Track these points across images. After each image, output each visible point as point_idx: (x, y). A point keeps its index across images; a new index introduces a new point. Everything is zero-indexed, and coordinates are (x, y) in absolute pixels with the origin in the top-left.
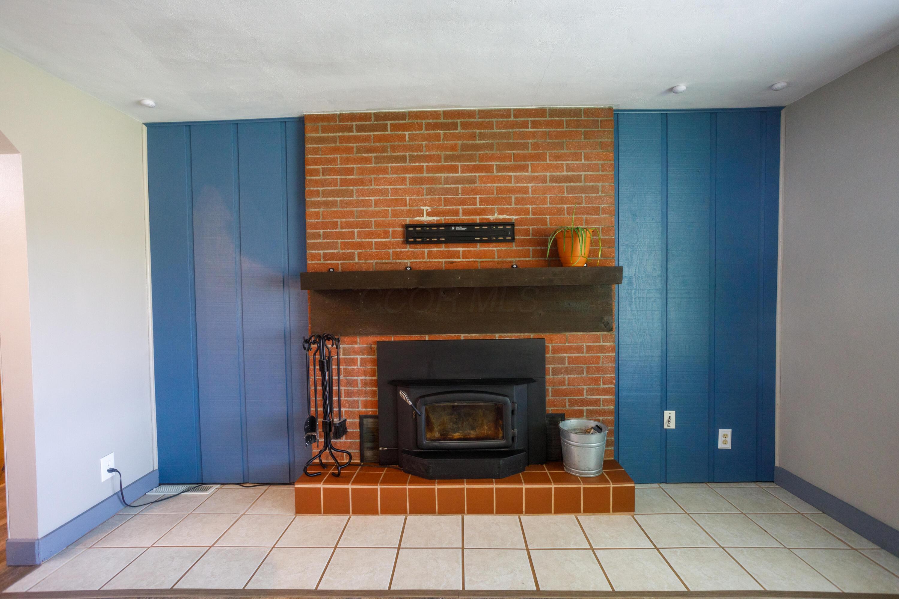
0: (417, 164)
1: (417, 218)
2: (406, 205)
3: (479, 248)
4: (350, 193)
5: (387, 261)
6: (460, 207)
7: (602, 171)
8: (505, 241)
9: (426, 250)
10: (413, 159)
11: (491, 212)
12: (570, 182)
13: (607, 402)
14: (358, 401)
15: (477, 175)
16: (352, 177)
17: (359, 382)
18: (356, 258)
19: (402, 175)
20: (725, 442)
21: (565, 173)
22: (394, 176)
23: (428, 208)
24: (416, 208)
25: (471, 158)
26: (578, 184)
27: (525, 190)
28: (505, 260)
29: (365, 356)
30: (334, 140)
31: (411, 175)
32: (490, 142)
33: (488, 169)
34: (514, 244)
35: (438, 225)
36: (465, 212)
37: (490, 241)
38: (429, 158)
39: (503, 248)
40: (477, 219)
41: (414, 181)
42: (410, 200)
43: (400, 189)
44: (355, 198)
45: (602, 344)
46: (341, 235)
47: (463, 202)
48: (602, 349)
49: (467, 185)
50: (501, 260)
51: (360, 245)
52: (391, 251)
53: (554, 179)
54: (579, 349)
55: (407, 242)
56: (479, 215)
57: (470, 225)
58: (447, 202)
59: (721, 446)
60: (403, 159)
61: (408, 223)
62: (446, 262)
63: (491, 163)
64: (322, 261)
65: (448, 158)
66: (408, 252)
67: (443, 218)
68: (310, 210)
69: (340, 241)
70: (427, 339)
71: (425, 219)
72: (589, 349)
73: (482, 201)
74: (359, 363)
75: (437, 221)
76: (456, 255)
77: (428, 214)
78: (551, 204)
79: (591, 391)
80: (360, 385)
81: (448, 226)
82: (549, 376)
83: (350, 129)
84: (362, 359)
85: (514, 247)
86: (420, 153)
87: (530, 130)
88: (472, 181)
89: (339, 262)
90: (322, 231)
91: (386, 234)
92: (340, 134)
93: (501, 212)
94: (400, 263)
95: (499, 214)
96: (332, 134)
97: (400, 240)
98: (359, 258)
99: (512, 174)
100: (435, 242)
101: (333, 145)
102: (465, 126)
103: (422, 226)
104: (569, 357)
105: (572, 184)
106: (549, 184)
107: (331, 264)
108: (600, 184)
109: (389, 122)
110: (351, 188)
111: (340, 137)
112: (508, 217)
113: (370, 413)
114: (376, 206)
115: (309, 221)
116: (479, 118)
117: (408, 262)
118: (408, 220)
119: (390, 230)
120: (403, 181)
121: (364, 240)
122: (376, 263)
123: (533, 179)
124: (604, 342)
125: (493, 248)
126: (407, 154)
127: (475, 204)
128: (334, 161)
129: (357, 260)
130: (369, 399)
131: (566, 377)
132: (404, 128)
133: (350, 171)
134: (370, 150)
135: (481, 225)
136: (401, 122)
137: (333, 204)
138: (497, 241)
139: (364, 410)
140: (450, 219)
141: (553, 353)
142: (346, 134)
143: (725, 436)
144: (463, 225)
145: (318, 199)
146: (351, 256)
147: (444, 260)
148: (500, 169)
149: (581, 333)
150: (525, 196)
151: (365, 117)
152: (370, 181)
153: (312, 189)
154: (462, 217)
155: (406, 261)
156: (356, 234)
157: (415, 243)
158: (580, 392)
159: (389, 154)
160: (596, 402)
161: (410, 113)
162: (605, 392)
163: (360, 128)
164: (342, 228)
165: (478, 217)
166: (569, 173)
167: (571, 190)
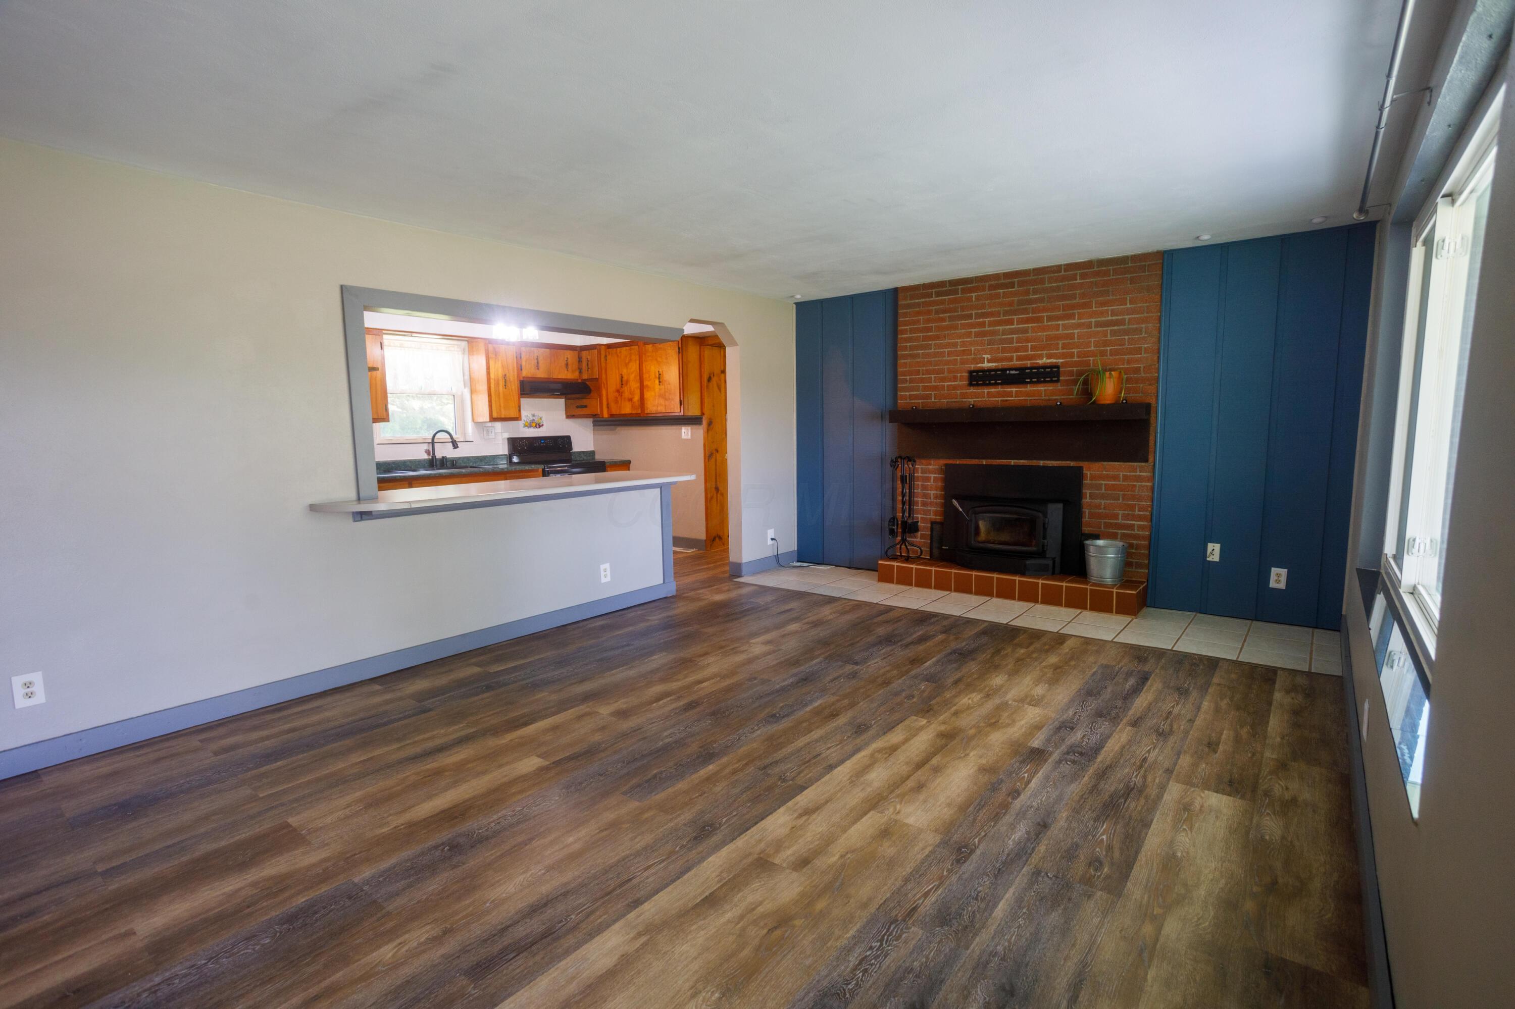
0: (981, 320)
1: (980, 365)
2: (971, 355)
3: (1029, 388)
4: (928, 347)
5: (955, 400)
6: (1015, 354)
7: (1147, 313)
8: (1052, 381)
9: (986, 391)
10: (978, 316)
11: (1040, 357)
12: (1114, 326)
13: (1141, 528)
14: (930, 510)
15: (1030, 325)
16: (931, 334)
17: (932, 495)
18: (933, 398)
19: (969, 330)
20: (1278, 581)
21: (1110, 318)
22: (963, 331)
23: (989, 356)
24: (979, 356)
25: (1025, 311)
26: (1122, 327)
27: (1071, 336)
28: (1050, 398)
29: (937, 475)
30: (918, 305)
31: (975, 330)
32: (1042, 296)
33: (1038, 320)
34: (1059, 384)
35: (996, 370)
36: (1019, 358)
37: (1039, 382)
38: (991, 314)
39: (1050, 387)
40: (1028, 363)
41: (978, 334)
42: (975, 350)
43: (967, 341)
44: (933, 350)
45: (1138, 473)
46: (922, 380)
47: (1017, 350)
48: (1139, 479)
49: (1021, 335)
50: (1047, 398)
51: (936, 388)
52: (958, 392)
53: (1098, 325)
54: (1116, 478)
55: (971, 384)
56: (1029, 360)
57: (1022, 369)
58: (1004, 350)
59: (1272, 584)
60: (970, 317)
61: (972, 369)
62: (1001, 400)
63: (1042, 314)
64: (908, 401)
65: (1006, 313)
66: (972, 392)
67: (1000, 364)
68: (901, 361)
69: (921, 385)
70: (984, 463)
71: (986, 365)
72: (1126, 478)
73: (1033, 348)
74: (932, 480)
75: (995, 366)
76: (1010, 394)
77: (989, 361)
78: (1095, 347)
79: (1126, 517)
80: (932, 498)
81: (1004, 370)
82: (1086, 500)
83: (930, 295)
84: (934, 477)
85: (1059, 386)
86: (983, 311)
87: (1078, 281)
88: (1025, 331)
89: (920, 401)
90: (908, 377)
91: (955, 379)
92: (923, 300)
93: (1049, 356)
94: (966, 402)
95: (1047, 358)
96: (917, 301)
97: (966, 383)
98: (935, 398)
99: (1060, 322)
100: (993, 384)
101: (918, 309)
102: (1021, 284)
103: (983, 371)
104: (1105, 485)
105: (1116, 328)
106: (1093, 329)
107: (914, 403)
108: (1143, 326)
109: (960, 287)
110: (930, 342)
111: (923, 302)
112: (1055, 361)
113: (939, 521)
114: (948, 357)
115: (900, 370)
116: (1033, 276)
117: (972, 400)
118: (972, 367)
119: (959, 375)
120: (969, 335)
121: (938, 384)
122: (947, 402)
123: (1079, 326)
124: (1140, 472)
125: (1041, 388)
126: (973, 312)
127: (1027, 351)
128: (918, 322)
129: (933, 400)
130: (939, 509)
131: (1103, 502)
132: (971, 290)
133: (929, 329)
134: (945, 311)
135: (1031, 368)
136: (970, 286)
137: (917, 356)
138: (1045, 382)
139: (934, 517)
140: (1006, 364)
141: (1091, 480)
142: (928, 300)
143: (1279, 575)
144: (1016, 369)
145: (906, 352)
146: (929, 397)
147: (1000, 399)
148: (1050, 319)
149: (1119, 463)
150: (1071, 341)
151: (941, 284)
152: (945, 336)
153: (902, 345)
154: (1016, 363)
155: (970, 400)
156: (933, 379)
157: (978, 385)
158: (1116, 516)
159: (959, 313)
160: (1131, 527)
161: (976, 277)
162: (1140, 518)
163: (938, 294)
164: (923, 374)
165: (1029, 362)
166: (1114, 318)
167: (1114, 333)
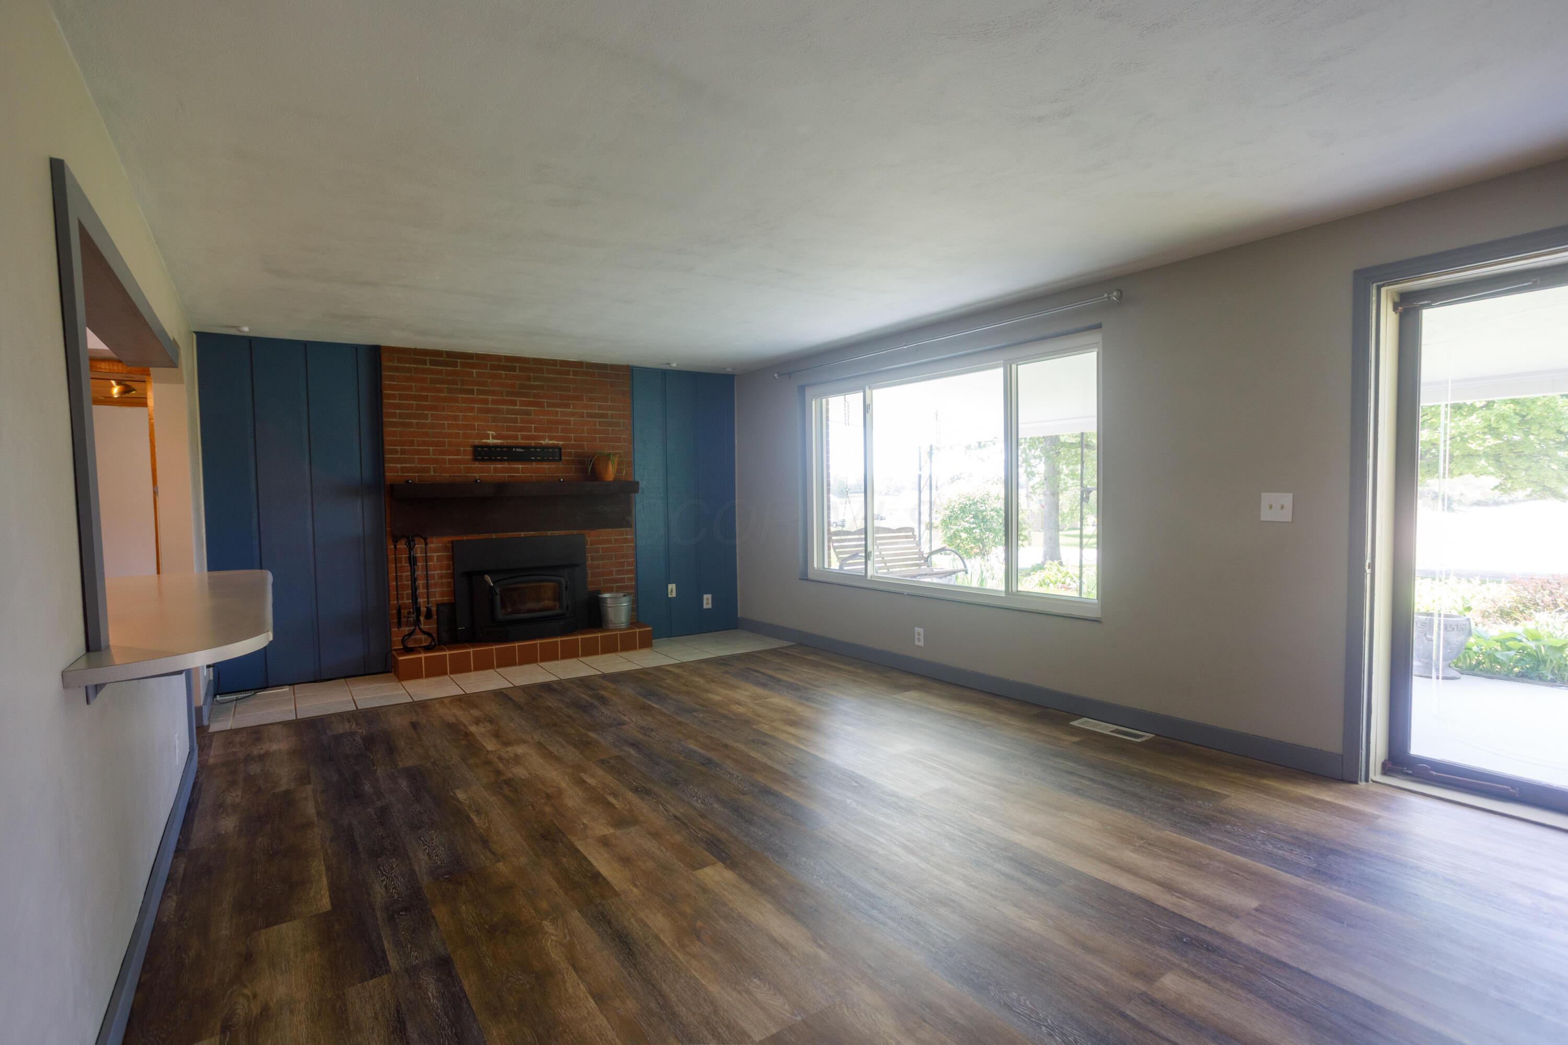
0: (483, 397)
1: (485, 441)
2: (475, 430)
3: (534, 465)
4: (425, 417)
5: (459, 475)
6: (519, 433)
7: (623, 411)
8: (554, 460)
9: (492, 466)
10: (480, 392)
11: (543, 438)
12: (601, 418)
13: (630, 579)
14: (435, 592)
15: (532, 408)
16: (427, 403)
17: (436, 576)
18: (432, 471)
19: (471, 405)
20: (707, 604)
21: (597, 411)
22: (465, 405)
23: (493, 433)
24: (483, 432)
25: (526, 395)
26: (605, 420)
27: (568, 422)
28: (554, 475)
29: (441, 554)
30: (409, 370)
31: (478, 406)
32: (542, 383)
33: (539, 404)
34: (561, 463)
35: (501, 447)
36: (523, 438)
37: (542, 460)
38: (493, 393)
39: (553, 466)
40: (533, 443)
41: (481, 410)
42: (478, 425)
43: (469, 416)
44: (429, 421)
45: (625, 537)
46: (418, 452)
47: (521, 430)
48: (626, 541)
49: (525, 417)
50: (551, 475)
51: (435, 461)
52: (462, 466)
53: (589, 415)
54: (609, 541)
55: (475, 459)
56: (533, 439)
57: (527, 448)
58: (509, 429)
59: (705, 606)
60: (471, 392)
61: (477, 444)
62: (508, 476)
63: (542, 400)
64: (400, 474)
65: (508, 394)
66: (477, 467)
67: (505, 441)
68: (388, 429)
69: (416, 457)
70: (494, 537)
71: (491, 441)
72: (616, 541)
73: (536, 430)
74: (435, 560)
75: (501, 443)
76: (517, 470)
77: (494, 438)
78: (587, 433)
79: (619, 572)
80: (436, 578)
81: (510, 448)
82: (589, 562)
83: (424, 363)
84: (438, 556)
85: (561, 465)
86: (485, 388)
87: (571, 377)
88: (528, 413)
89: (416, 474)
90: (399, 448)
91: (458, 453)
92: (415, 366)
93: (551, 438)
94: (470, 476)
95: (549, 440)
96: (407, 365)
97: (469, 457)
98: (435, 472)
99: (559, 409)
100: (499, 460)
101: (408, 375)
102: (522, 369)
103: (488, 446)
104: (602, 548)
105: (602, 420)
106: (585, 419)
107: (408, 476)
108: (621, 421)
109: (459, 360)
110: (426, 412)
111: (415, 368)
112: (556, 442)
113: (446, 602)
114: (449, 429)
115: (387, 438)
116: (533, 364)
117: (477, 475)
118: (476, 442)
119: (462, 449)
120: (472, 410)
121: (438, 457)
122: (450, 476)
123: (573, 414)
124: (626, 535)
125: (545, 466)
126: (475, 388)
127: (531, 431)
128: (410, 388)
129: (432, 473)
130: (445, 589)
131: (601, 562)
132: (473, 366)
133: (425, 398)
134: (443, 382)
135: (535, 448)
136: (469, 361)
137: (410, 425)
138: (548, 460)
139: (441, 599)
140: (510, 442)
141: (591, 545)
142: (420, 366)
143: (707, 599)
144: (522, 448)
145: (395, 420)
146: (427, 470)
147: (507, 475)
148: (549, 405)
149: (610, 529)
150: (568, 427)
151: (438, 353)
152: (444, 408)
153: (389, 411)
154: (520, 441)
155: (475, 475)
156: (431, 451)
157: (483, 460)
158: (611, 573)
159: (459, 387)
160: (622, 580)
161: (477, 354)
162: (628, 572)
163: (433, 363)
164: (418, 446)
165: (533, 442)
166: (600, 412)
167: (601, 424)
